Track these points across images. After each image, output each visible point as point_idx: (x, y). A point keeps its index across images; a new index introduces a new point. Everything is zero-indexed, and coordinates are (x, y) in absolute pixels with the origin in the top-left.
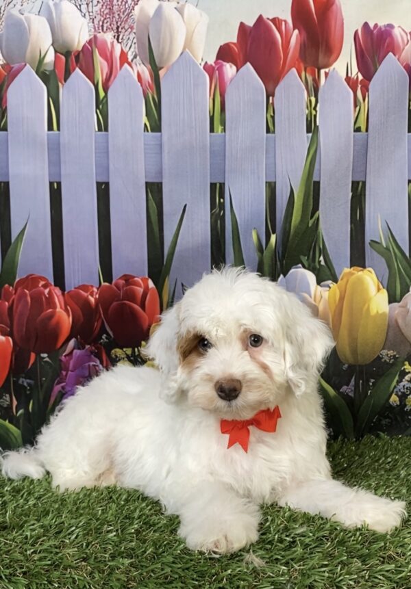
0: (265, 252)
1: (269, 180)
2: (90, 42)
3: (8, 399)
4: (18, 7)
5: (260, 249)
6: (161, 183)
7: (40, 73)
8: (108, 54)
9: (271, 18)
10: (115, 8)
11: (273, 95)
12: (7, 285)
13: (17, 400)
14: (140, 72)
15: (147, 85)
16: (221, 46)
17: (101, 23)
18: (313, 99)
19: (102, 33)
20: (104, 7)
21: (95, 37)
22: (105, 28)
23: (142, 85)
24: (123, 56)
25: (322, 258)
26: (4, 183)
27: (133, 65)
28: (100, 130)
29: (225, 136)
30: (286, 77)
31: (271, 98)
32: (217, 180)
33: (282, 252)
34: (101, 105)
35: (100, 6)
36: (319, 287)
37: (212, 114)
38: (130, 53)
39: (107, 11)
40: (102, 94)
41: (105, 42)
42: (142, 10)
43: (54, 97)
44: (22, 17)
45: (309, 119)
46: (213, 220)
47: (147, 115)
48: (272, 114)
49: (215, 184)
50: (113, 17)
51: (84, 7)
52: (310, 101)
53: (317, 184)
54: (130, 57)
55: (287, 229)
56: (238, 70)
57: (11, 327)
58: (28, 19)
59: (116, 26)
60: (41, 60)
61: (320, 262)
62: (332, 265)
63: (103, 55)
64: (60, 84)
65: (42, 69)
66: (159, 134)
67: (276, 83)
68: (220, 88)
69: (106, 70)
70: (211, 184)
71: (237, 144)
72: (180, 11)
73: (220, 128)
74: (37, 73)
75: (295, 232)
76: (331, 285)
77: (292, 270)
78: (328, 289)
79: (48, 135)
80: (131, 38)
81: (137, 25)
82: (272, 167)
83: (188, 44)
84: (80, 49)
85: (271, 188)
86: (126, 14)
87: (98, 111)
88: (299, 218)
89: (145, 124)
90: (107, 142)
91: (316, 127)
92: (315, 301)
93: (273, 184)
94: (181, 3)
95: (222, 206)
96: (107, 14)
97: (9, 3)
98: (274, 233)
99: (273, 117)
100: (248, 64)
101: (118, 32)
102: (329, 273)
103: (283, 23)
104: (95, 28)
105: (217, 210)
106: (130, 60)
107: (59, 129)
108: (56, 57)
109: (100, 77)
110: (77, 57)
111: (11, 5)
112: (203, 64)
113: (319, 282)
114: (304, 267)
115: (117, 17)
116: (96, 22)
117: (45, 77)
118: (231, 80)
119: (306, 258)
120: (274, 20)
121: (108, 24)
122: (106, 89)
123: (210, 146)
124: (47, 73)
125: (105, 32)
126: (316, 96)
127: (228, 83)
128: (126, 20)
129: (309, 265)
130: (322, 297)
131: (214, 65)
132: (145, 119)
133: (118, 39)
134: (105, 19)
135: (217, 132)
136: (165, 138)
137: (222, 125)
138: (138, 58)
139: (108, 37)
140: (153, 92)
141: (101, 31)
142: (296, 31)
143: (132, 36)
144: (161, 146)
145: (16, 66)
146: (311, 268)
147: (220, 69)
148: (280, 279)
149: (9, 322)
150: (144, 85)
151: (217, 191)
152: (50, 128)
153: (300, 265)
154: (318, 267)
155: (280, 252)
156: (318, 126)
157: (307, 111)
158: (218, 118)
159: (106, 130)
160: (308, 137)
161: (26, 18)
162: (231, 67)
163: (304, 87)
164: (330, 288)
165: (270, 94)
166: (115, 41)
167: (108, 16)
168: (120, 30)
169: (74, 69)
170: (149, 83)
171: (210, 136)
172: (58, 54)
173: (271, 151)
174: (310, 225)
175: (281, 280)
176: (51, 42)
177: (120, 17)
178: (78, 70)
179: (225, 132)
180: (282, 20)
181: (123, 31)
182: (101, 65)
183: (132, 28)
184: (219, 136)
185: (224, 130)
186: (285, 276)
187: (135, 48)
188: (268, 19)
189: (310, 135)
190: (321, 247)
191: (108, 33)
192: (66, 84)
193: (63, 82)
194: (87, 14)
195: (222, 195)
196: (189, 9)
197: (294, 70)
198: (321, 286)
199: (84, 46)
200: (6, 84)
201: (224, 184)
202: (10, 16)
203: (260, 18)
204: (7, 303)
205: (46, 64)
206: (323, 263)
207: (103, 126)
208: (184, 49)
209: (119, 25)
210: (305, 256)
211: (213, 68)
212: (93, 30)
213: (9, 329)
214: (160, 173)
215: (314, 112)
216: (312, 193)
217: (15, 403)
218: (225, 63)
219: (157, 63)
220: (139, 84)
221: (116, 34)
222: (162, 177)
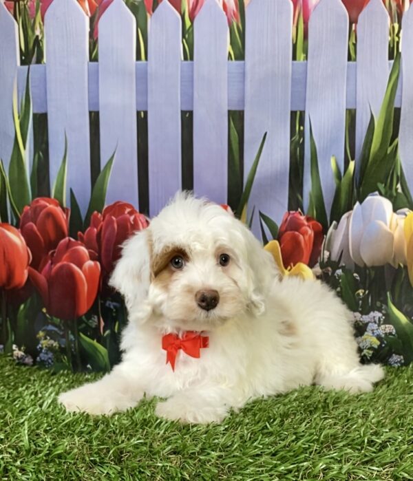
0: (343, 179)
1: (350, 107)
3: (96, 320)
5: (339, 176)
6: (243, 112)
7: (129, 4)
11: (356, 22)
12: (96, 212)
13: (104, 321)
14: (226, 1)
15: (232, 14)
18: (396, 25)
23: (227, 14)
25: (399, 186)
26: (94, 112)
28: (186, 59)
29: (307, 64)
30: (369, 4)
31: (354, 25)
32: (298, 109)
33: (360, 179)
34: (187, 35)
36: (395, 214)
37: (294, 42)
40: (188, 23)
43: (142, 27)
45: (392, 46)
46: (293, 147)
47: (231, 43)
48: (354, 42)
49: (296, 112)
52: (393, 28)
53: (398, 111)
55: (366, 156)
57: (99, 252)
61: (397, 189)
62: (409, 193)
64: (148, 15)
65: (132, 1)
66: (242, 62)
67: (360, 8)
68: (304, 15)
70: (292, 112)
71: (319, 71)
73: (303, 56)
74: (126, 3)
75: (374, 159)
76: (407, 213)
77: (369, 198)
78: (404, 216)
79: (136, 65)
82: (352, 95)
85: (352, 116)
87: (184, 41)
88: (378, 145)
89: (229, 53)
90: (192, 71)
91: (399, 54)
92: (390, 228)
93: (353, 112)
95: (302, 134)
98: (353, 159)
99: (355, 45)
102: (405, 200)
105: (296, 137)
107: (146, 59)
109: (186, 7)
113: (395, 210)
114: (381, 194)
117: (134, 8)
118: (316, 7)
119: (383, 185)
122: (192, 19)
123: (292, 75)
124: (136, 4)
126: (400, 22)
127: (312, 11)
129: (386, 193)
130: (397, 225)
132: (229, 48)
135: (300, 60)
136: (248, 66)
137: (304, 53)
140: (238, 21)
144: (244, 74)
146: (388, 195)
148: (355, 207)
149: (97, 247)
150: (229, 14)
151: (297, 118)
152: (138, 58)
153: (377, 193)
154: (395, 194)
155: (358, 179)
156: (400, 53)
157: (390, 38)
158: (300, 47)
159: (192, 59)
160: (390, 64)
163: (387, 13)
164: (406, 215)
165: (353, 21)
170: (234, 11)
171: (293, 64)
173: (352, 79)
174: (389, 152)
175: (357, 207)
179: (307, 59)
184: (301, 64)
186: (361, 203)
189: (392, 61)
190: (399, 174)
192: (154, 15)
193: (151, 12)
195: (302, 123)
198: (398, 214)
200: (97, 15)
201: (304, 112)
204: (95, 230)
206: (400, 190)
207: (189, 55)
210: (382, 183)
213: (97, 255)
214: (242, 101)
215: (396, 39)
216: (392, 120)
217: (102, 324)
220: (224, 13)
222: (244, 105)
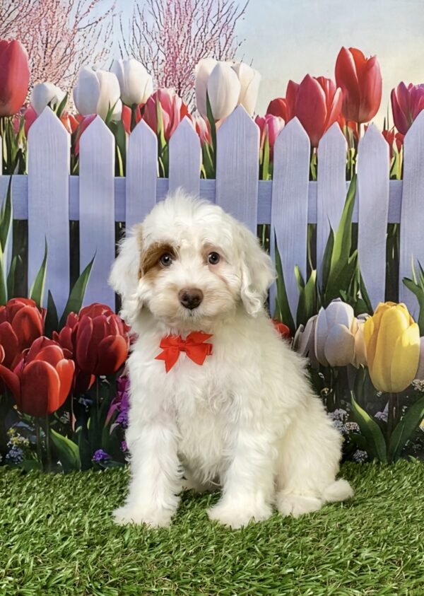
0: (306, 286)
1: (311, 222)
2: (154, 96)
3: (69, 416)
4: (91, 64)
5: (302, 284)
7: (109, 123)
8: (170, 107)
9: (317, 77)
10: (178, 66)
11: (317, 147)
12: (72, 313)
13: (76, 417)
14: (198, 123)
15: (205, 136)
16: (271, 102)
17: (164, 80)
18: (353, 150)
19: (165, 88)
20: (168, 65)
21: (159, 91)
22: (168, 84)
23: (199, 135)
24: (184, 108)
25: (359, 293)
26: (75, 221)
27: (192, 117)
28: (161, 176)
29: (272, 183)
31: (315, 149)
32: (264, 222)
33: (323, 287)
34: (163, 153)
35: (164, 64)
36: (356, 319)
37: (261, 163)
38: (189, 107)
39: (170, 69)
40: (164, 143)
41: (168, 96)
42: (201, 68)
43: (121, 146)
44: (95, 73)
45: (348, 168)
47: (203, 163)
48: (316, 164)
49: (262, 226)
50: (176, 74)
51: (150, 65)
52: (350, 152)
53: (356, 226)
54: (190, 110)
56: (286, 124)
58: (99, 75)
59: (177, 82)
60: (110, 112)
61: (357, 296)
62: (368, 299)
63: (165, 107)
64: (127, 134)
65: (111, 120)
66: (213, 180)
67: (321, 135)
68: (270, 139)
69: (168, 121)
70: (258, 226)
71: (283, 190)
72: (236, 69)
73: (268, 176)
74: (106, 123)
75: (335, 269)
76: (367, 318)
77: (332, 303)
78: (364, 321)
79: (115, 180)
80: (191, 93)
81: (197, 82)
82: (313, 213)
83: (242, 99)
84: (145, 102)
85: (313, 230)
86: (187, 71)
87: (160, 158)
88: (338, 257)
89: (202, 172)
90: (167, 186)
92: (352, 331)
93: (314, 226)
94: (237, 63)
95: (268, 245)
96: (170, 71)
97: (83, 61)
98: (315, 268)
99: (316, 166)
100: (296, 118)
101: (179, 87)
102: (365, 307)
103: (328, 82)
104: (159, 84)
106: (189, 113)
107: (125, 175)
108: (123, 108)
109: (162, 128)
110: (142, 109)
111: (85, 63)
112: (255, 117)
113: (356, 315)
114: (343, 300)
115: (179, 74)
116: (160, 78)
117: (113, 127)
118: (280, 133)
119: (345, 292)
120: (319, 79)
121: (171, 80)
122: (167, 139)
123: (259, 192)
124: (115, 123)
125: (168, 88)
126: (356, 147)
127: (277, 136)
128: (187, 78)
129: (348, 299)
130: (358, 328)
131: (264, 118)
132: (201, 167)
133: (179, 94)
134: (168, 76)
135: (266, 179)
136: (219, 185)
137: (269, 173)
138: (197, 110)
139: (171, 92)
140: (209, 142)
141: (164, 86)
142: (339, 89)
143: (192, 91)
144: (215, 191)
145: (87, 117)
146: (349, 302)
147: (270, 122)
148: (320, 311)
149: (72, 346)
150: (201, 135)
151: (264, 231)
152: (117, 173)
153: (339, 299)
154: (356, 300)
155: (321, 286)
156: (356, 175)
157: (347, 161)
158: (266, 168)
159: (167, 176)
160: (347, 184)
161: (97, 74)
162: (280, 120)
163: (345, 139)
164: (366, 320)
165: (314, 145)
166: (177, 95)
167: (171, 73)
168: (181, 85)
169: (140, 120)
170: (206, 133)
171: (259, 182)
172: (126, 107)
173: (313, 196)
174: (349, 262)
175: (322, 312)
176: (119, 96)
177: (182, 75)
178: (142, 120)
179: (272, 179)
180: (326, 80)
181: (185, 86)
182: (163, 117)
183: (192, 84)
184: (267, 183)
185: (272, 178)
186: (325, 308)
187: (194, 102)
188: (314, 78)
189: (349, 182)
190: (359, 282)
191: (170, 89)
192: (131, 134)
193: (129, 132)
194: (152, 72)
195: (268, 235)
196: (244, 68)
197: (336, 124)
198: (358, 318)
199: (149, 99)
200: (79, 132)
201: (270, 225)
202: (84, 72)
203: (307, 77)
204: (71, 329)
205: (115, 115)
206: (360, 297)
207: (164, 173)
208: (239, 103)
209: (180, 81)
210: (344, 290)
211: (264, 121)
212: (157, 85)
213: (72, 353)
215: (353, 162)
216: (350, 233)
217: (74, 420)
218: (274, 117)
219: (214, 116)
220: (197, 134)
221: (178, 90)
